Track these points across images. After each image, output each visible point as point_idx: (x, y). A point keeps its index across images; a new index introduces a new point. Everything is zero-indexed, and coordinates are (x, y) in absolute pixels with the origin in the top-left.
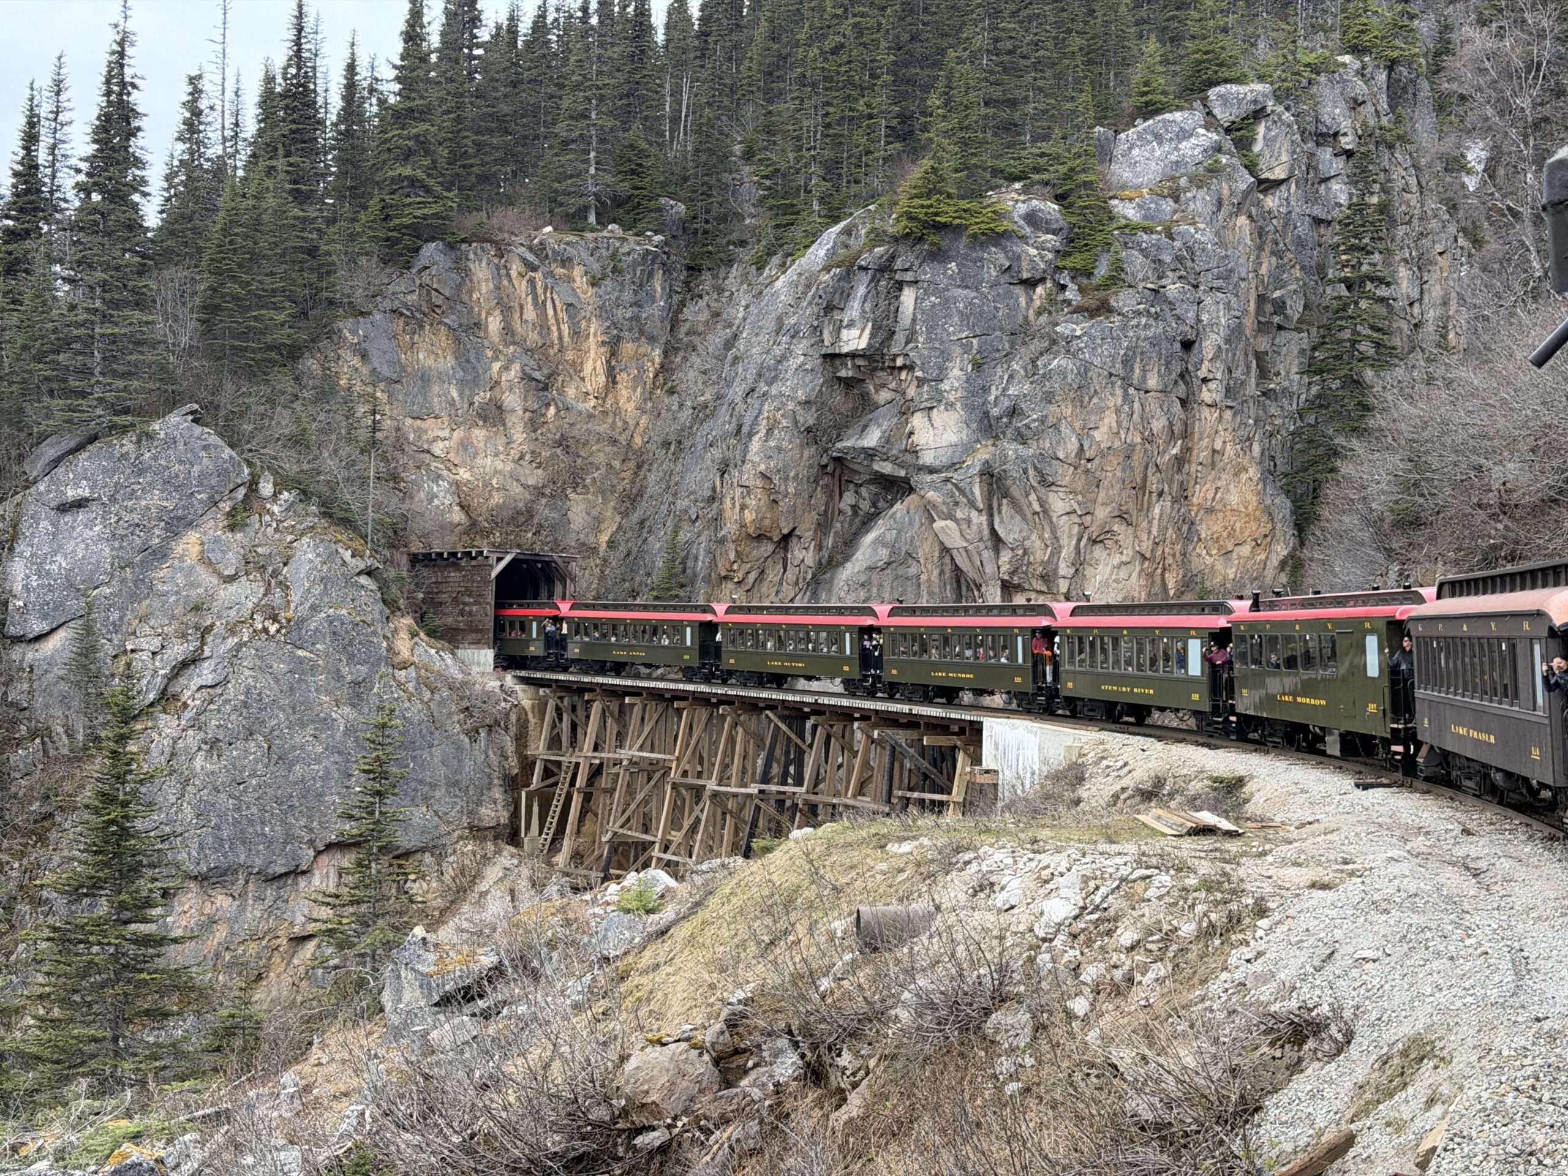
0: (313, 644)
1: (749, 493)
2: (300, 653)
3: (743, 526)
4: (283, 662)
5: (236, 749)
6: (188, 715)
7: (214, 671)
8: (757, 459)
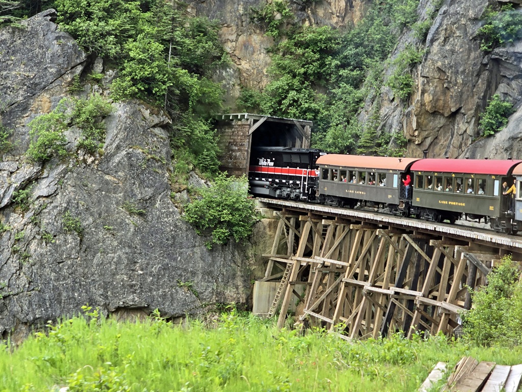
0: (116, 172)
1: (428, 82)
2: (107, 177)
3: (423, 105)
4: (95, 183)
5: (59, 239)
6: (29, 214)
7: (49, 186)
8: (436, 58)
